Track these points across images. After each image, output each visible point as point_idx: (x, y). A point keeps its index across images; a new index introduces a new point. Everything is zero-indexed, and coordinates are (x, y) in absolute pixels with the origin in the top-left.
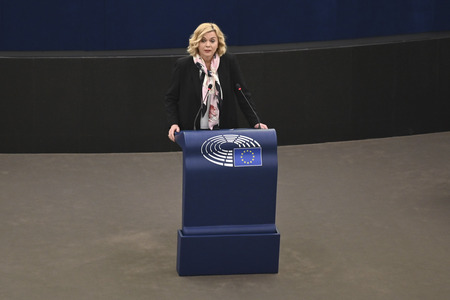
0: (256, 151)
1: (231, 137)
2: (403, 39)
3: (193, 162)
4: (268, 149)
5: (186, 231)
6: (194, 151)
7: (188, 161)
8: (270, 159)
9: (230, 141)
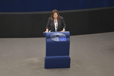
0: (64, 37)
3: (48, 40)
5: (47, 57)
7: (47, 40)
8: (68, 39)
9: (58, 35)
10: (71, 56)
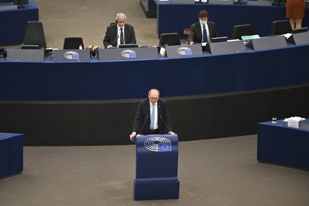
0: (168, 144)
1: (157, 138)
2: (233, 93)
3: (141, 150)
4: (174, 143)
5: (138, 180)
6: (141, 144)
7: (138, 149)
8: (175, 148)
9: (157, 140)
10: (180, 176)
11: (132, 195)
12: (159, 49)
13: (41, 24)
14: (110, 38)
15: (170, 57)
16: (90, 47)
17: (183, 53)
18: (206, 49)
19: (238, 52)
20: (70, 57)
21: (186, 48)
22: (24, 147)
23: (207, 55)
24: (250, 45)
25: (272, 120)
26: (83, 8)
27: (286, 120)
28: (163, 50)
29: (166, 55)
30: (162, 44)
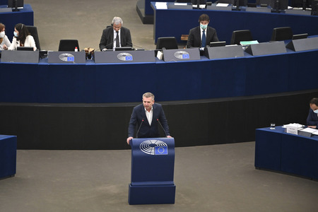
0: (165, 148)
1: (153, 141)
2: (231, 99)
3: (136, 153)
4: (170, 147)
5: (133, 184)
6: (137, 147)
7: (134, 153)
8: (171, 151)
9: (153, 143)
10: (176, 182)
11: (127, 199)
12: (156, 52)
13: (35, 29)
14: (106, 41)
15: (167, 60)
16: (86, 49)
17: (181, 57)
18: (204, 54)
19: (236, 57)
20: (65, 59)
21: (184, 52)
22: (17, 151)
23: (205, 59)
24: (249, 50)
25: (270, 126)
26: (79, 13)
27: (285, 126)
28: (160, 54)
29: (163, 59)
30: (160, 48)
